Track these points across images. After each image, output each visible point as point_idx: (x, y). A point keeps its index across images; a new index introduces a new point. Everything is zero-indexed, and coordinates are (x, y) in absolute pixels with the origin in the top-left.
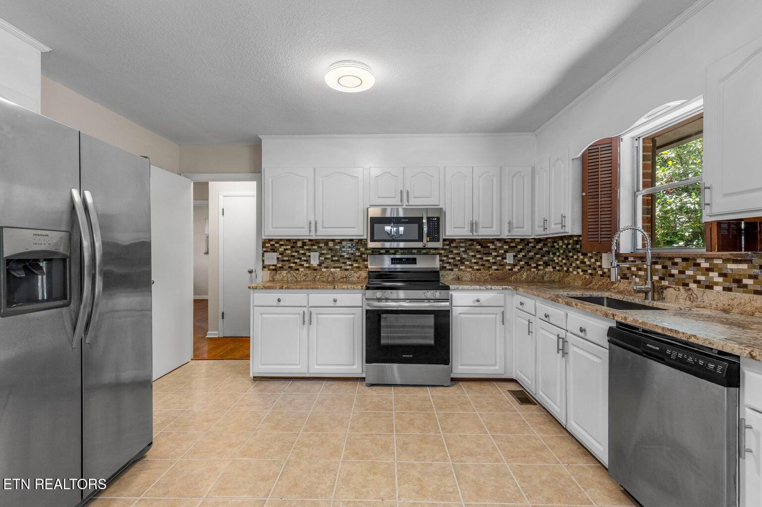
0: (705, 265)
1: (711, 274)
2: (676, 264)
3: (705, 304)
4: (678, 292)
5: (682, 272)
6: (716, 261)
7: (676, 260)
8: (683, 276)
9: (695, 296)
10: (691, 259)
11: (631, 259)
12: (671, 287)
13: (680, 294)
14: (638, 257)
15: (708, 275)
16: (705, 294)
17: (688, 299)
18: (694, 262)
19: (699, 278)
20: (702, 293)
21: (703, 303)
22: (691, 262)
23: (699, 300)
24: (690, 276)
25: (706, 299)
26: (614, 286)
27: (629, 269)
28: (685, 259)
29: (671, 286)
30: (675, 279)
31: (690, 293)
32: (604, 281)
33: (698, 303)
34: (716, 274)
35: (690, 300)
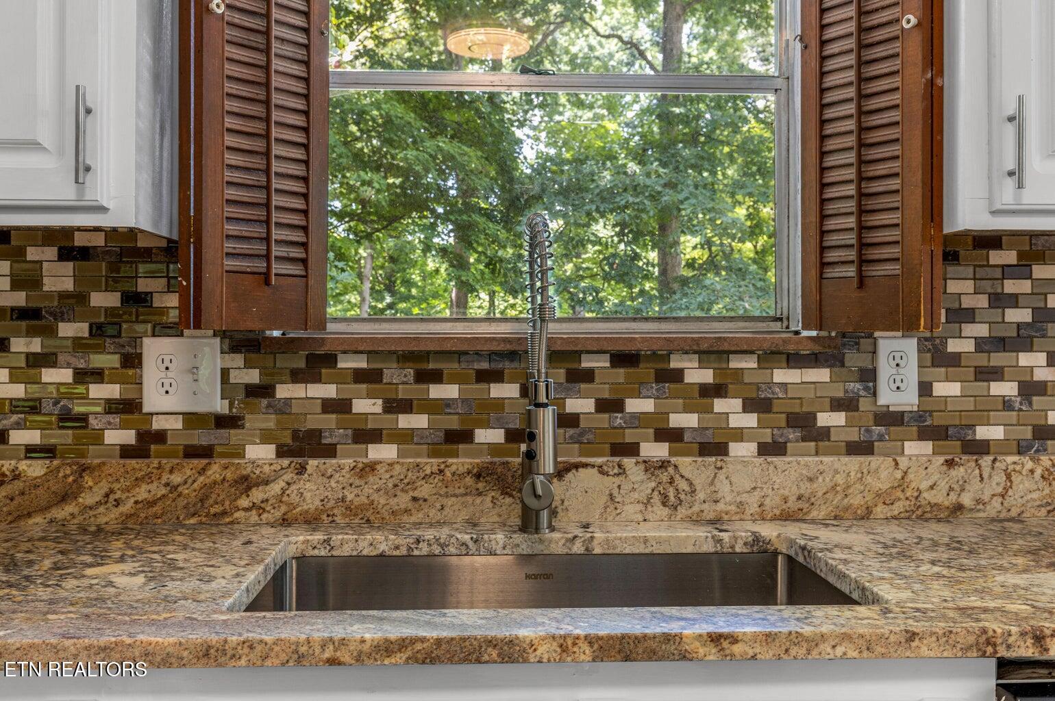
0: (698, 374)
1: (720, 405)
2: (588, 376)
3: (721, 506)
4: (617, 480)
5: (610, 405)
6: (736, 363)
7: (587, 363)
8: (618, 420)
9: (683, 485)
10: (646, 356)
11: (347, 363)
12: (585, 465)
13: (626, 487)
14: (395, 352)
15: (709, 410)
16: (722, 475)
17: (656, 499)
18: (660, 366)
19: (679, 420)
20: (710, 472)
21: (714, 507)
22: (646, 370)
23: (701, 495)
24: (640, 420)
25: (724, 488)
26: (257, 495)
27: (339, 406)
28: (624, 358)
29: (584, 460)
30: (581, 434)
31: (664, 477)
32: (176, 479)
33: (696, 508)
34: (737, 403)
35: (664, 504)
